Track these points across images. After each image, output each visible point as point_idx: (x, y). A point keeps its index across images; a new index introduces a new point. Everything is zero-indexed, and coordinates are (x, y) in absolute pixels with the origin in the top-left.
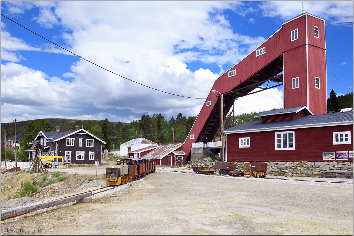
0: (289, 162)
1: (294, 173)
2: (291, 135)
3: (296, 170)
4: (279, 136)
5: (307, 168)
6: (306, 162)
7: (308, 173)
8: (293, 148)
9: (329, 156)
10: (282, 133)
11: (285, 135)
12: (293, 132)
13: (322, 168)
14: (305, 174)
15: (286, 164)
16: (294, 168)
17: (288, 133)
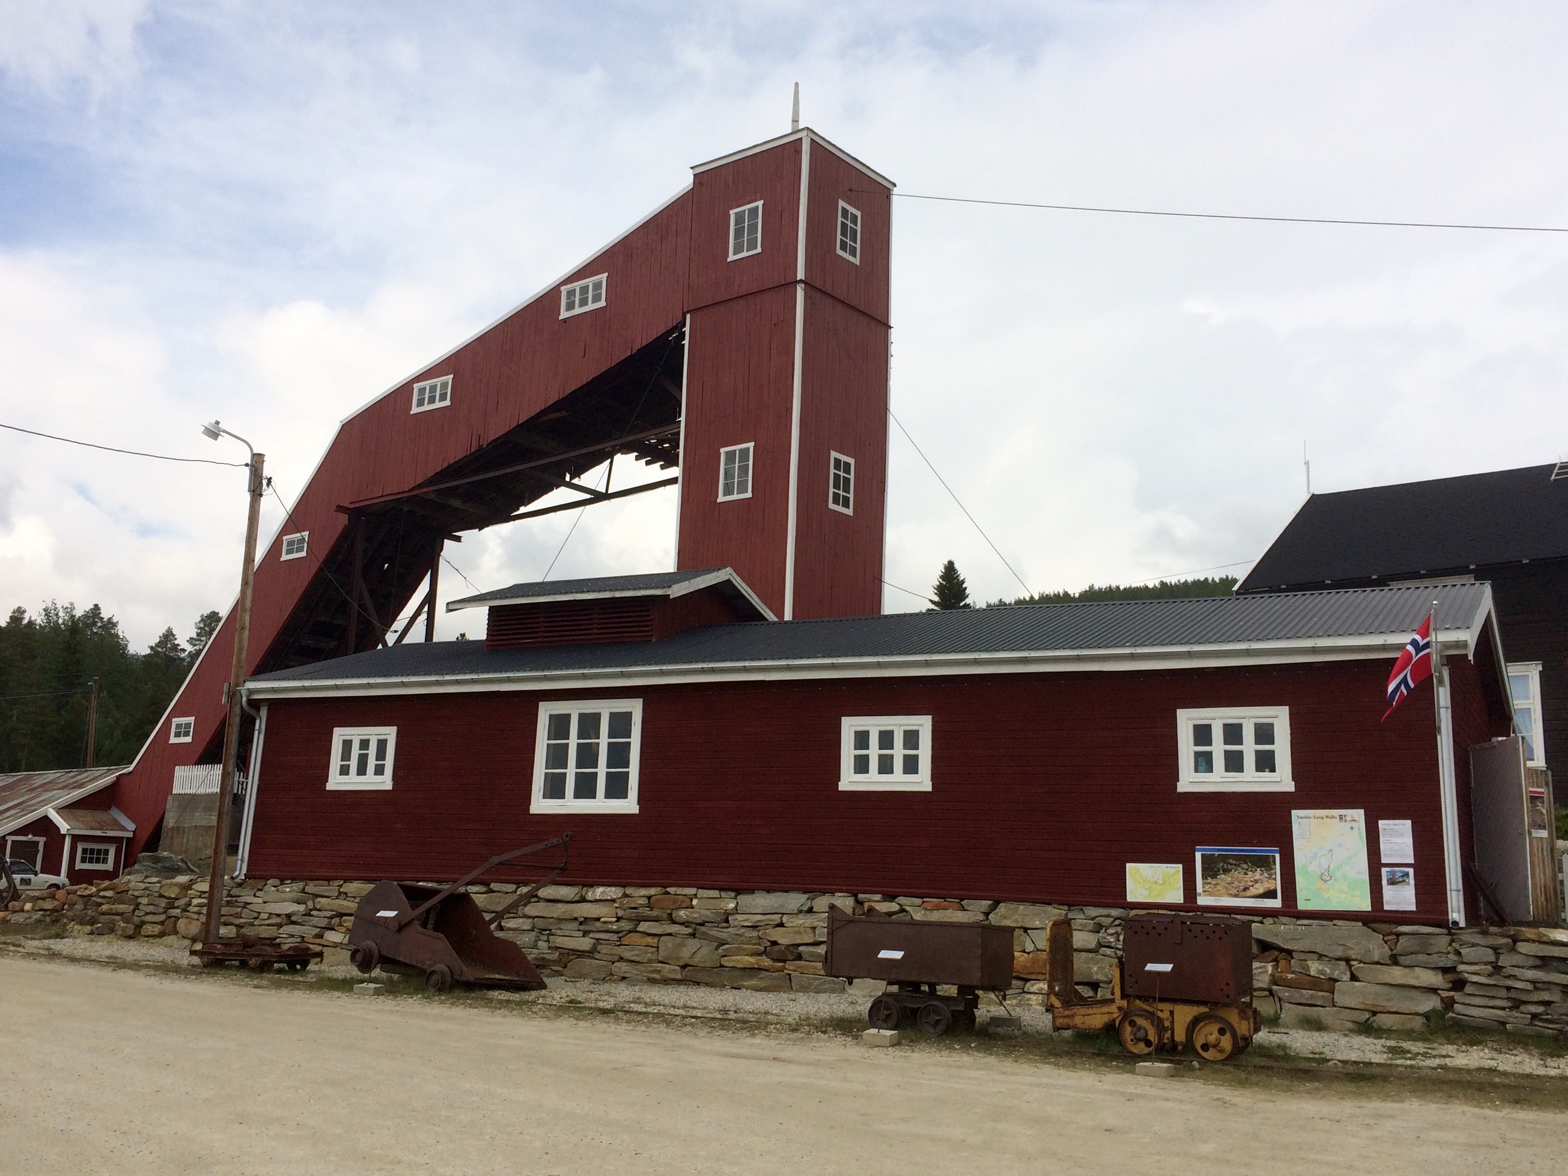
0: (599, 892)
1: (621, 959)
2: (620, 724)
3: (634, 938)
4: (560, 725)
5: (696, 928)
6: (691, 891)
7: (696, 960)
8: (629, 805)
10: (574, 709)
11: (589, 724)
12: (635, 708)
13: (777, 935)
14: (684, 967)
15: (583, 900)
16: (625, 925)
17: (605, 708)
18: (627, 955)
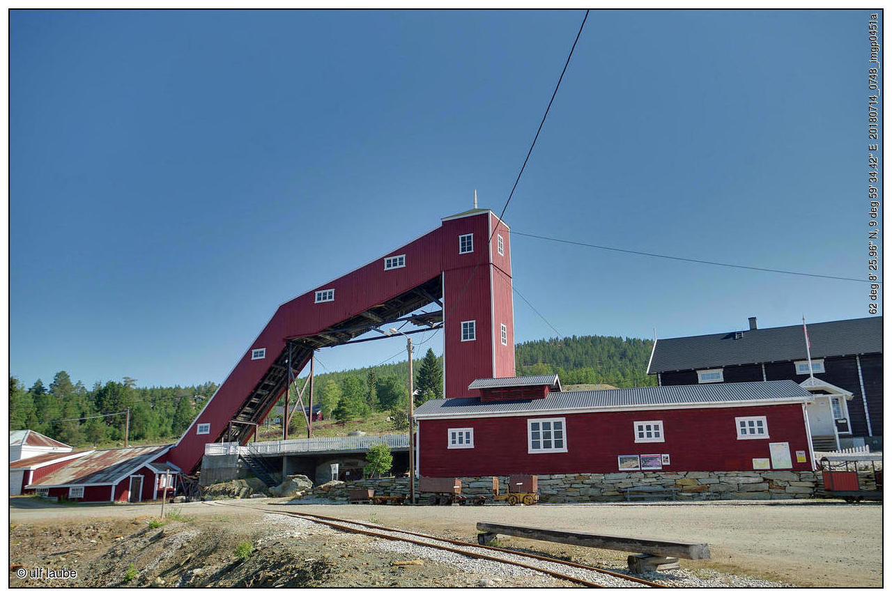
0: (556, 476)
1: (567, 496)
2: (558, 425)
3: (570, 489)
4: (535, 426)
5: (593, 486)
6: (590, 474)
7: (594, 494)
8: (564, 450)
9: (629, 463)
10: (540, 421)
11: (546, 426)
12: (563, 420)
13: (620, 485)
14: (590, 497)
15: (551, 479)
16: (568, 486)
17: (552, 421)
18: (569, 494)
